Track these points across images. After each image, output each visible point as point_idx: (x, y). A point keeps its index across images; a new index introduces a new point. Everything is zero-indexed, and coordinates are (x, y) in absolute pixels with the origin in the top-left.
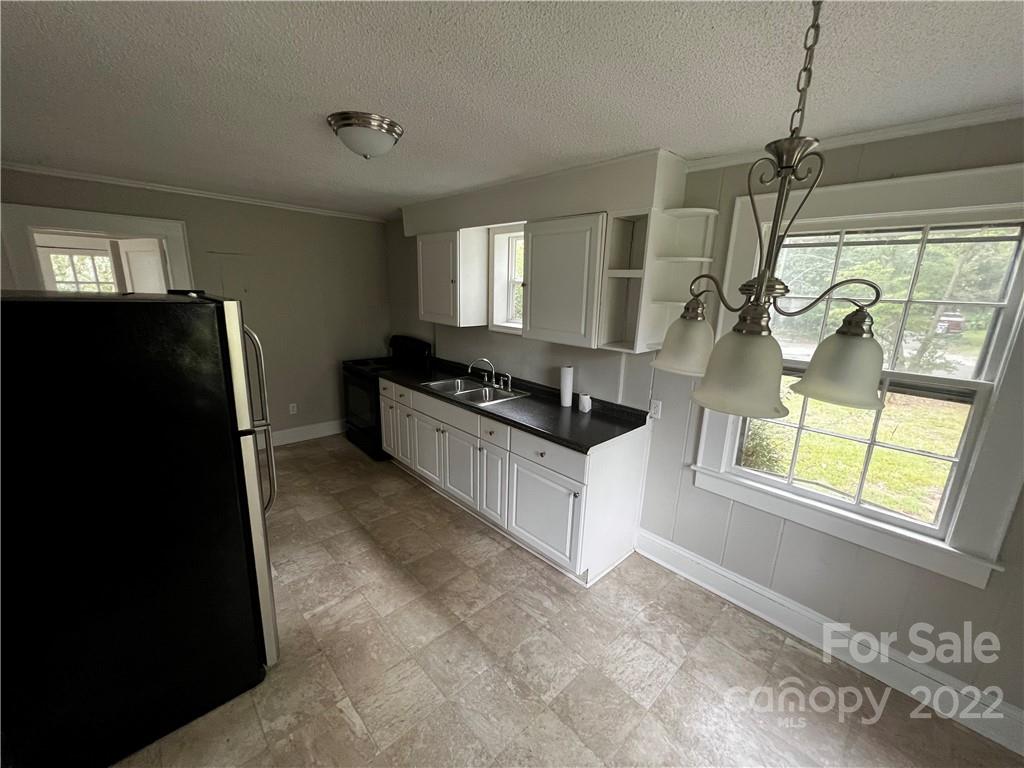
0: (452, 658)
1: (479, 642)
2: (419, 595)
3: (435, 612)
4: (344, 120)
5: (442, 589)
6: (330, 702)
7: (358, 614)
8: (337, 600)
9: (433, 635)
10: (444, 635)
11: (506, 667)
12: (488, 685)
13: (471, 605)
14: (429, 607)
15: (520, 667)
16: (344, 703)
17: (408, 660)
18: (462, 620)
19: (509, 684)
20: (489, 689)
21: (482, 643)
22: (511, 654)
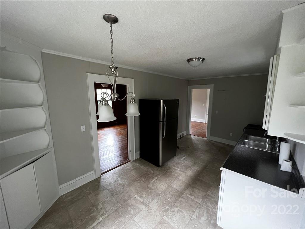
0: (171, 193)
1: (178, 198)
2: (189, 183)
3: (184, 187)
4: (189, 60)
5: (193, 187)
6: (156, 176)
7: (177, 174)
8: (180, 170)
9: (177, 188)
10: (177, 190)
11: (172, 206)
12: (166, 202)
13: (191, 195)
14: (185, 186)
15: (173, 210)
16: (156, 178)
17: (168, 185)
18: (184, 193)
19: (167, 207)
20: (165, 202)
21: (178, 199)
22: (177, 207)
